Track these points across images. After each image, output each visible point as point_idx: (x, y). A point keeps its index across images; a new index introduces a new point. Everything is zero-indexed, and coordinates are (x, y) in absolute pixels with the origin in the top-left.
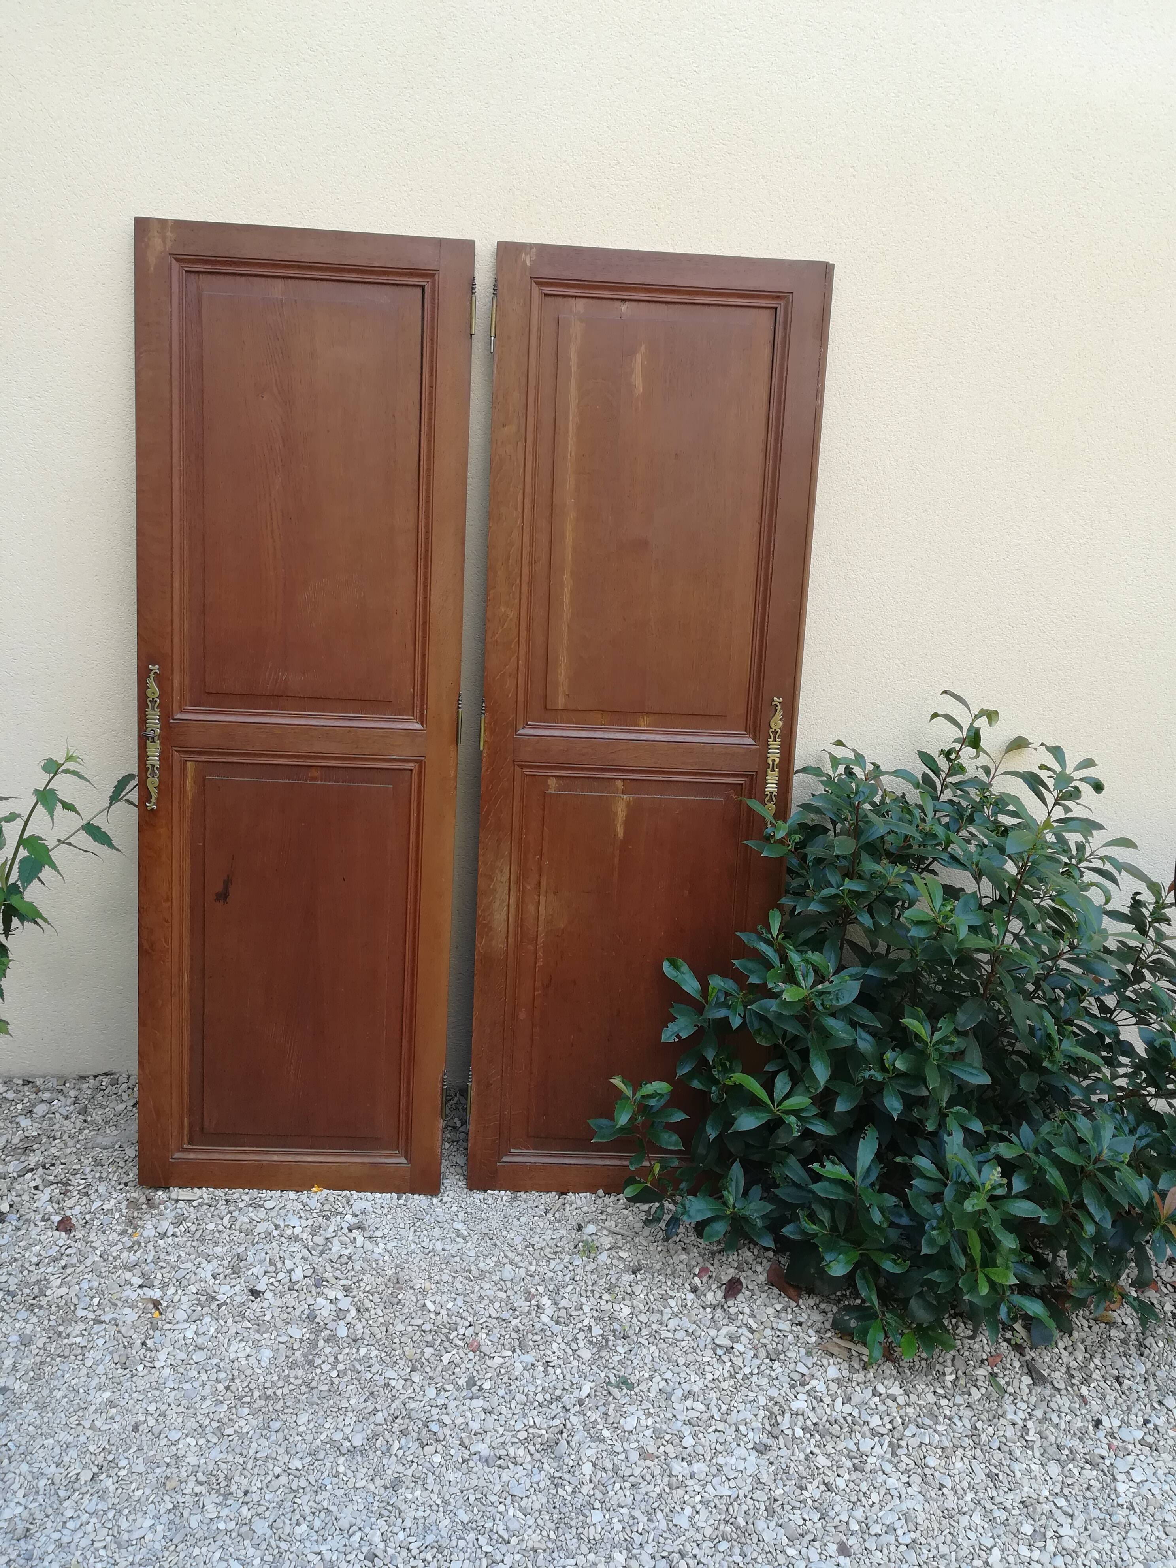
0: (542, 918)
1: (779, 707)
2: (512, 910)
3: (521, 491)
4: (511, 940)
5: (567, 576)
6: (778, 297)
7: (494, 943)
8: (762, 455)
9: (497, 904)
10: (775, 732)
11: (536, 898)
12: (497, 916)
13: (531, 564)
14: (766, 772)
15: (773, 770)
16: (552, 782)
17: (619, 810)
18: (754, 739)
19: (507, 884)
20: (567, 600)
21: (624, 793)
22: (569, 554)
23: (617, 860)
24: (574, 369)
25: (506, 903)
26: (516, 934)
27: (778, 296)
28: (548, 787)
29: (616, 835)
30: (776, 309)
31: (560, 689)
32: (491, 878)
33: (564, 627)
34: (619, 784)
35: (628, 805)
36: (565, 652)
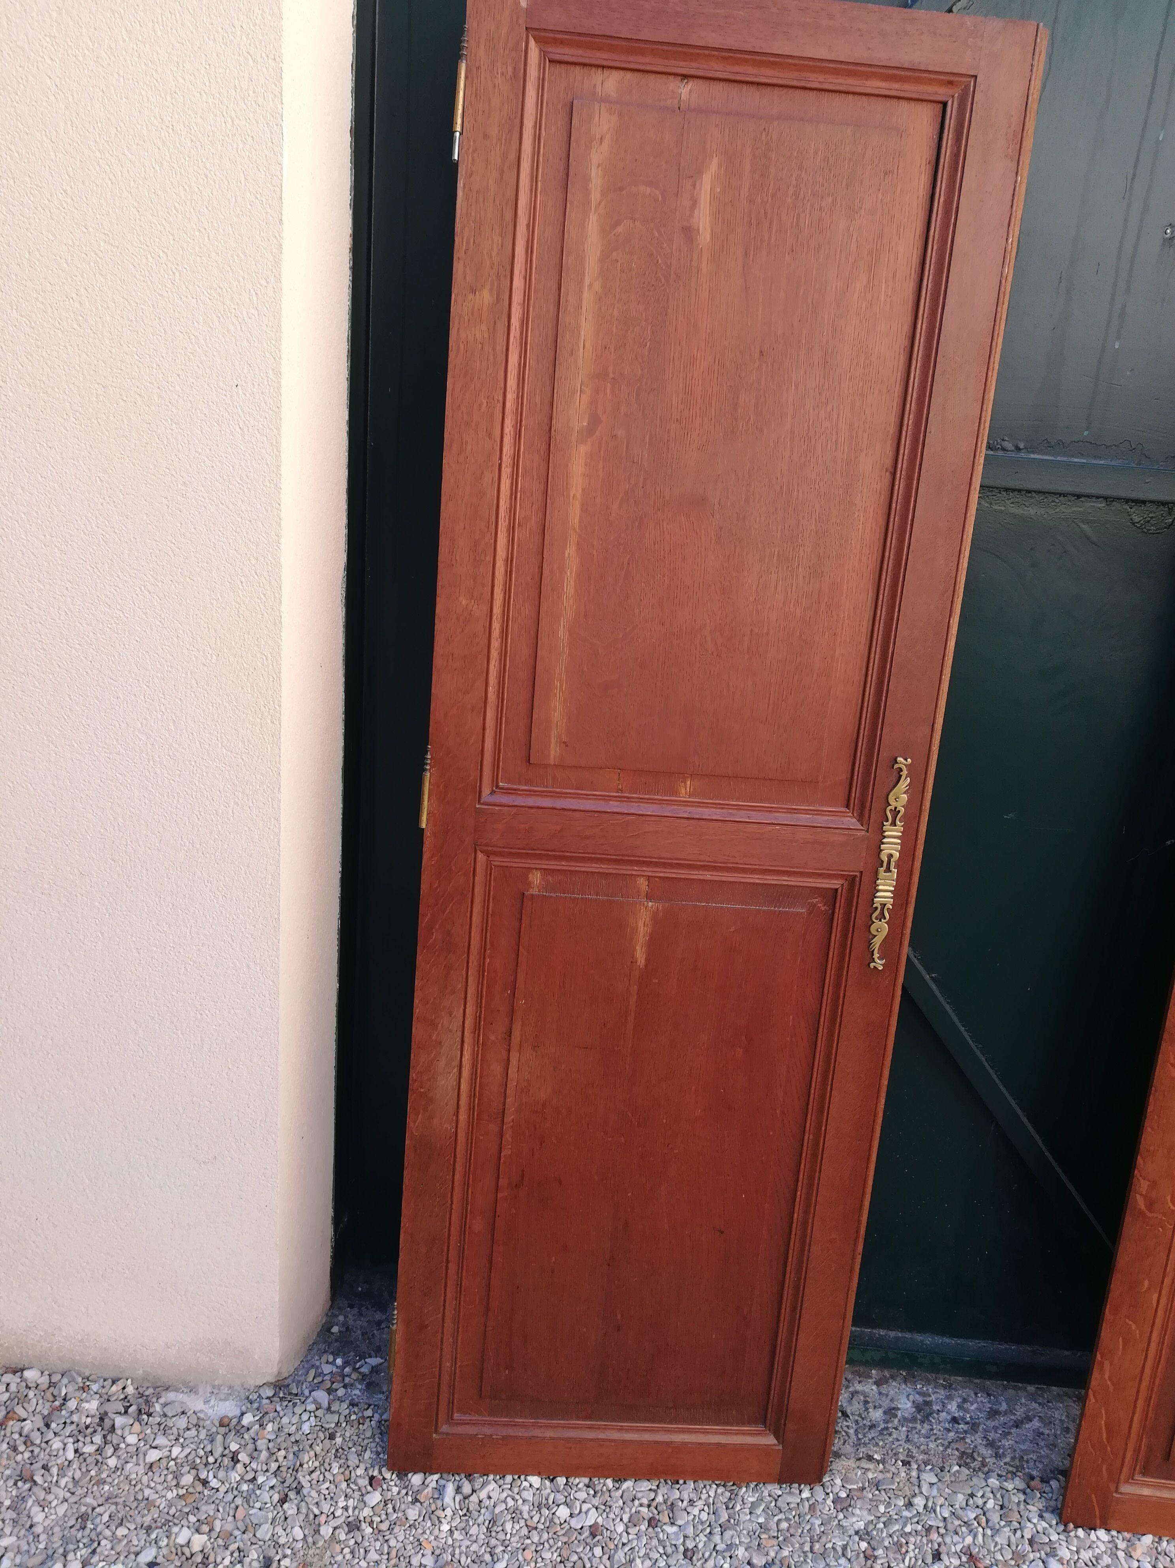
0: (512, 1085)
1: (905, 772)
2: (466, 1073)
3: (499, 407)
4: (463, 1117)
5: (571, 551)
6: (950, 83)
7: (436, 1121)
8: (902, 359)
9: (443, 1062)
10: (896, 812)
11: (504, 1054)
12: (441, 1082)
13: (511, 529)
14: (877, 872)
15: (888, 870)
16: (536, 878)
17: (641, 924)
18: (860, 819)
19: (460, 1034)
20: (569, 586)
21: (649, 897)
22: (575, 513)
23: (633, 1000)
24: (595, 196)
25: (457, 1063)
26: (471, 1108)
27: (950, 80)
28: (529, 885)
29: (634, 962)
30: (945, 104)
31: (554, 733)
32: (433, 1025)
33: (562, 633)
34: (643, 884)
35: (655, 917)
36: (564, 676)
